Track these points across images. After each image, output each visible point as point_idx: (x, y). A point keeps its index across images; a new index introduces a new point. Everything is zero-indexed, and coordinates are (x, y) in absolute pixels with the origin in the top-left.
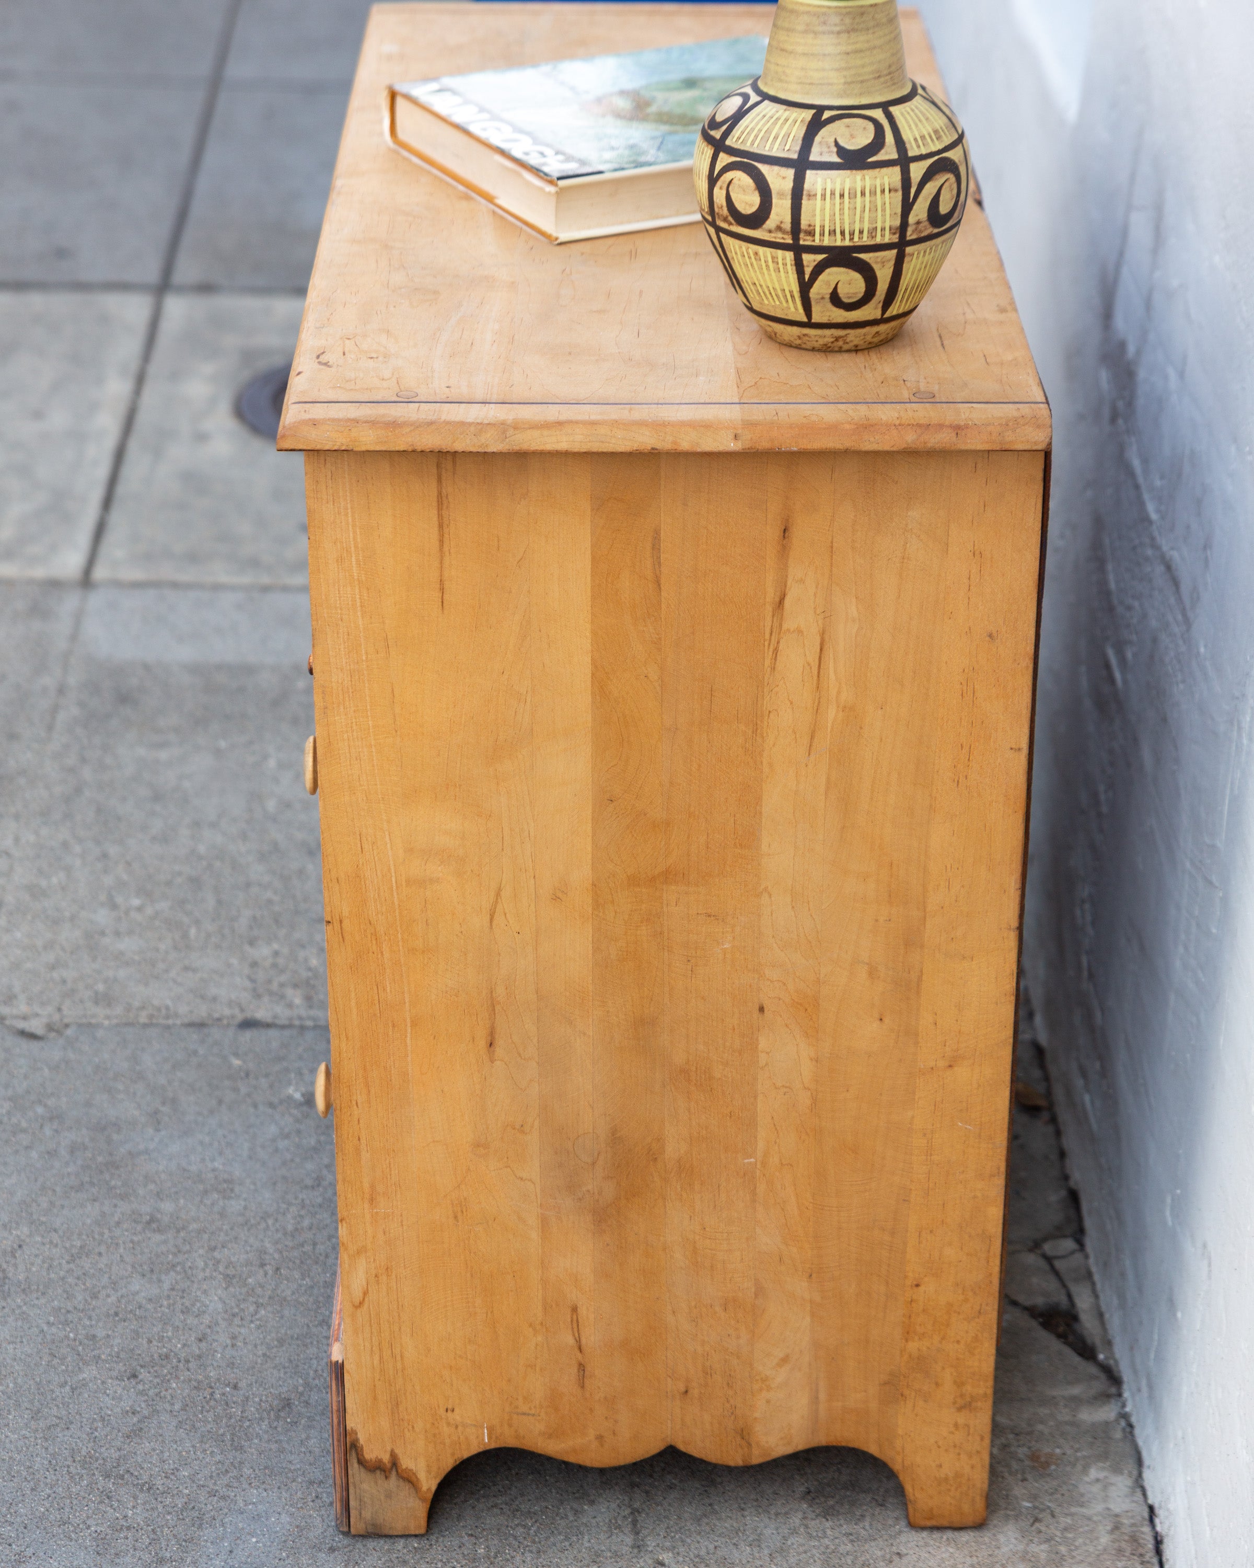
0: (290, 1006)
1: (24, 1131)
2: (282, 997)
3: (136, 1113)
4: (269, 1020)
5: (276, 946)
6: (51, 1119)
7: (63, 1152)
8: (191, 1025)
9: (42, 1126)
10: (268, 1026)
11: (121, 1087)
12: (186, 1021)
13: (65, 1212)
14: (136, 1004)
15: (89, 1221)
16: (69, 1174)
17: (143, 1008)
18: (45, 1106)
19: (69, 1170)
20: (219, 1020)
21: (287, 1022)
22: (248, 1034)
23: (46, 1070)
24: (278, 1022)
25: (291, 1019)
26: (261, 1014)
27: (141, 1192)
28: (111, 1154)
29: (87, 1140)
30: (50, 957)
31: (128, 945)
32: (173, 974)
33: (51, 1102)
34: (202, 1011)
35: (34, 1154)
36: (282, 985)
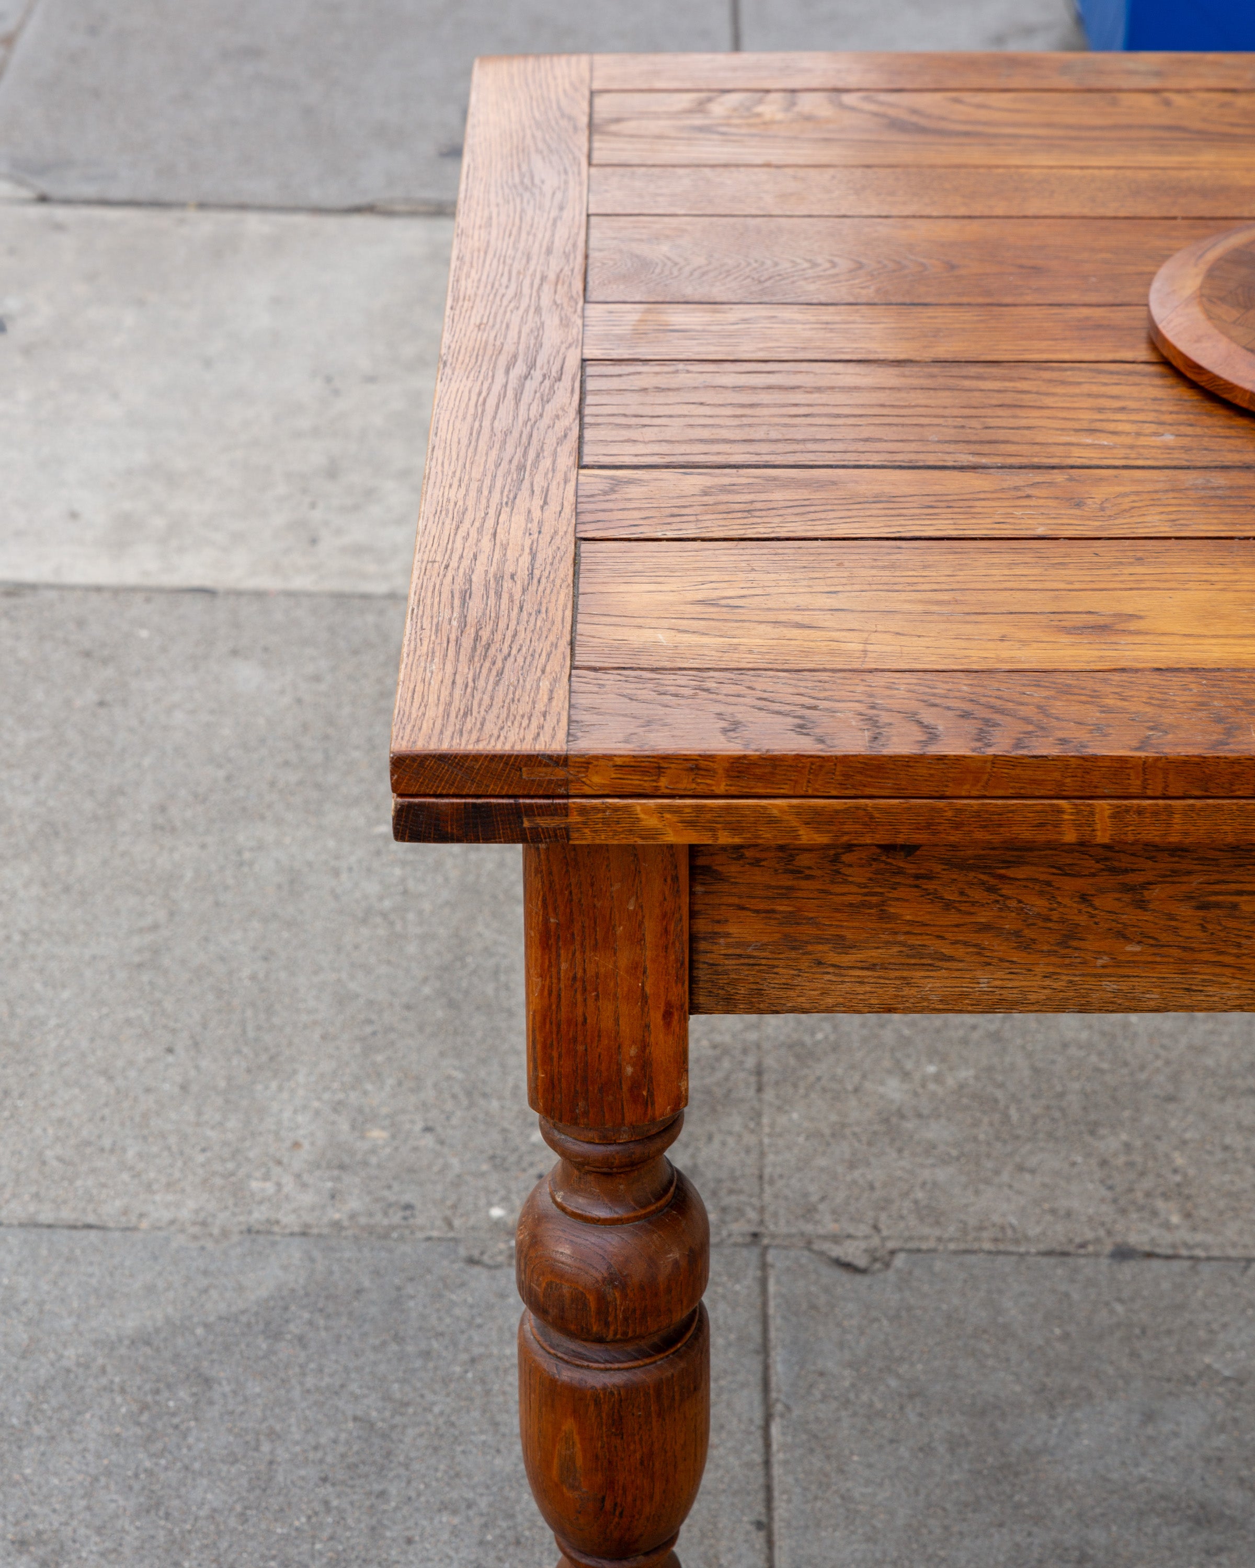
0: (1167, 1226)
1: (881, 1414)
2: (1155, 1213)
3: (1018, 1388)
4: (1147, 1248)
5: (1124, 1137)
6: (911, 1397)
7: (942, 1449)
8: (1049, 1253)
9: (902, 1408)
10: (1149, 1255)
11: (987, 1349)
12: (1042, 1247)
13: (967, 1542)
14: (972, 1222)
15: (1001, 1558)
16: (957, 1483)
17: (981, 1228)
18: (899, 1376)
19: (956, 1477)
20: (1083, 1245)
21: (1170, 1252)
22: (1127, 1270)
23: (885, 1322)
24: (1158, 1250)
25: (1174, 1246)
26: (1136, 1239)
27: (1058, 1512)
28: (1003, 1454)
29: (966, 1430)
30: (844, 1149)
31: (935, 1131)
32: (1005, 1177)
33: (903, 1369)
34: (1058, 1233)
35: (903, 1451)
36: (1148, 1195)
